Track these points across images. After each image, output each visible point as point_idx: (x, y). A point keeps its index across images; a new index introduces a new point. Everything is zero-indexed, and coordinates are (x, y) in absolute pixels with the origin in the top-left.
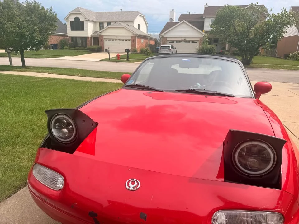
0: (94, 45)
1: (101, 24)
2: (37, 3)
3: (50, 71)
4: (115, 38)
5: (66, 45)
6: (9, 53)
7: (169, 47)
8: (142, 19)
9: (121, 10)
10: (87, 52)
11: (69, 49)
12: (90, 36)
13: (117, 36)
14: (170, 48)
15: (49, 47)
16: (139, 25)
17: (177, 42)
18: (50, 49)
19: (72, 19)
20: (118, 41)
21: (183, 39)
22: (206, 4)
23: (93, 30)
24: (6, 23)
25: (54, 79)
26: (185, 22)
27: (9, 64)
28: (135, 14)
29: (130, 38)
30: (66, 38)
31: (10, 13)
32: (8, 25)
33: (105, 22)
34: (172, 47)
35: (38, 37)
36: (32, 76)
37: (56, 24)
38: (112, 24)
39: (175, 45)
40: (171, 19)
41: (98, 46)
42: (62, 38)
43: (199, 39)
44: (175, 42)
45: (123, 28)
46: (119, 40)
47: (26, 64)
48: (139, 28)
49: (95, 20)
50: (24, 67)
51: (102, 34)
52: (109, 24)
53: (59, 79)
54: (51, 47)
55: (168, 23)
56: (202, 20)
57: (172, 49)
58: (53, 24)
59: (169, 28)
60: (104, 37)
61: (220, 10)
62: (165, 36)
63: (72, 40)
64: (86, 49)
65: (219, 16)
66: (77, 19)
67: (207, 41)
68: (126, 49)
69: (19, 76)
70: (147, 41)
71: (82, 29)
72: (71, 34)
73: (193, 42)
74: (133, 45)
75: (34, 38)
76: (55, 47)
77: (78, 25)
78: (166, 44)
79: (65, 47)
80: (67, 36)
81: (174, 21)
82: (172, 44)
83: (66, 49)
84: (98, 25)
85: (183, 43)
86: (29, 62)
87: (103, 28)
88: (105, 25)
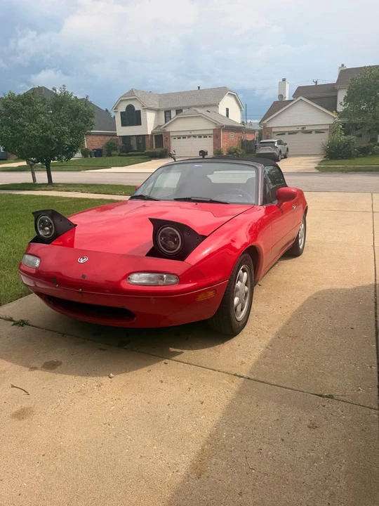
0: (156, 147)
1: (168, 112)
2: (68, 92)
3: (84, 189)
4: (188, 134)
5: (115, 149)
6: (31, 165)
7: (274, 142)
8: (232, 99)
9: (199, 87)
10: (146, 158)
11: (119, 155)
12: (149, 133)
13: (190, 131)
14: (276, 145)
15: (90, 153)
16: (227, 110)
17: (290, 133)
18: (91, 157)
19: (123, 108)
20: (192, 139)
21: (300, 129)
22: (343, 65)
23: (155, 124)
24: (27, 124)
25: (87, 199)
26: (303, 99)
27: (32, 182)
28: (221, 92)
29: (212, 132)
30: (115, 138)
31: (31, 111)
32: (30, 127)
33: (173, 109)
34: (280, 143)
35: (68, 141)
36: (58, 197)
37: (93, 120)
38: (184, 111)
39: (284, 138)
40: (281, 96)
41: (163, 149)
42: (108, 139)
43: (328, 127)
44: (287, 134)
45: (200, 116)
46: (195, 136)
47: (54, 181)
48: (228, 115)
49: (158, 107)
50: (50, 184)
51: (168, 130)
52: (179, 111)
53: (93, 199)
54: (93, 154)
55: (275, 103)
56: (333, 94)
57: (279, 146)
58: (88, 120)
59: (276, 112)
60: (171, 134)
61: (355, 75)
62: (269, 125)
63: (124, 142)
64: (142, 155)
65: (354, 87)
66: (130, 108)
67: (341, 129)
68: (200, 152)
69: (42, 196)
70: (240, 134)
71: (138, 122)
72: (122, 131)
73: (318, 132)
74: (217, 143)
75: (63, 142)
76: (98, 153)
77: (132, 117)
78: (271, 138)
79: (113, 153)
80: (115, 135)
81: (287, 99)
82: (281, 138)
83: (115, 155)
84: (162, 115)
85: (299, 135)
86: (58, 177)
87: (171, 119)
88: (173, 114)
